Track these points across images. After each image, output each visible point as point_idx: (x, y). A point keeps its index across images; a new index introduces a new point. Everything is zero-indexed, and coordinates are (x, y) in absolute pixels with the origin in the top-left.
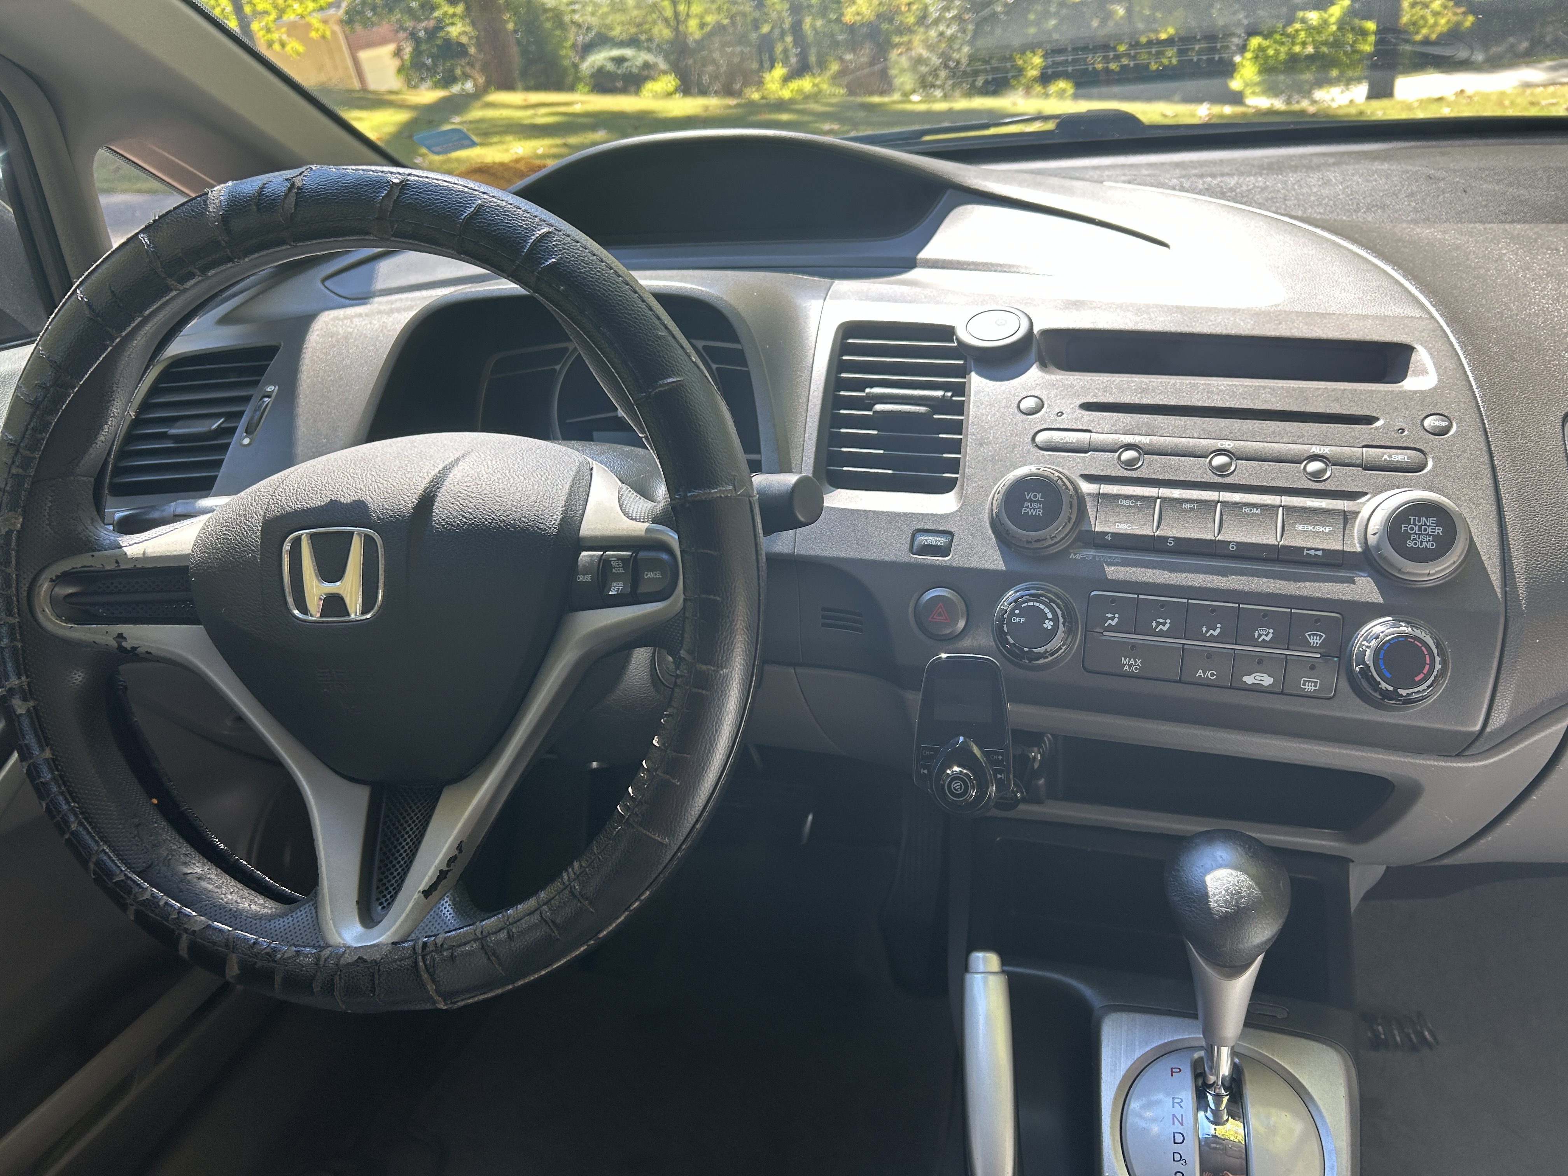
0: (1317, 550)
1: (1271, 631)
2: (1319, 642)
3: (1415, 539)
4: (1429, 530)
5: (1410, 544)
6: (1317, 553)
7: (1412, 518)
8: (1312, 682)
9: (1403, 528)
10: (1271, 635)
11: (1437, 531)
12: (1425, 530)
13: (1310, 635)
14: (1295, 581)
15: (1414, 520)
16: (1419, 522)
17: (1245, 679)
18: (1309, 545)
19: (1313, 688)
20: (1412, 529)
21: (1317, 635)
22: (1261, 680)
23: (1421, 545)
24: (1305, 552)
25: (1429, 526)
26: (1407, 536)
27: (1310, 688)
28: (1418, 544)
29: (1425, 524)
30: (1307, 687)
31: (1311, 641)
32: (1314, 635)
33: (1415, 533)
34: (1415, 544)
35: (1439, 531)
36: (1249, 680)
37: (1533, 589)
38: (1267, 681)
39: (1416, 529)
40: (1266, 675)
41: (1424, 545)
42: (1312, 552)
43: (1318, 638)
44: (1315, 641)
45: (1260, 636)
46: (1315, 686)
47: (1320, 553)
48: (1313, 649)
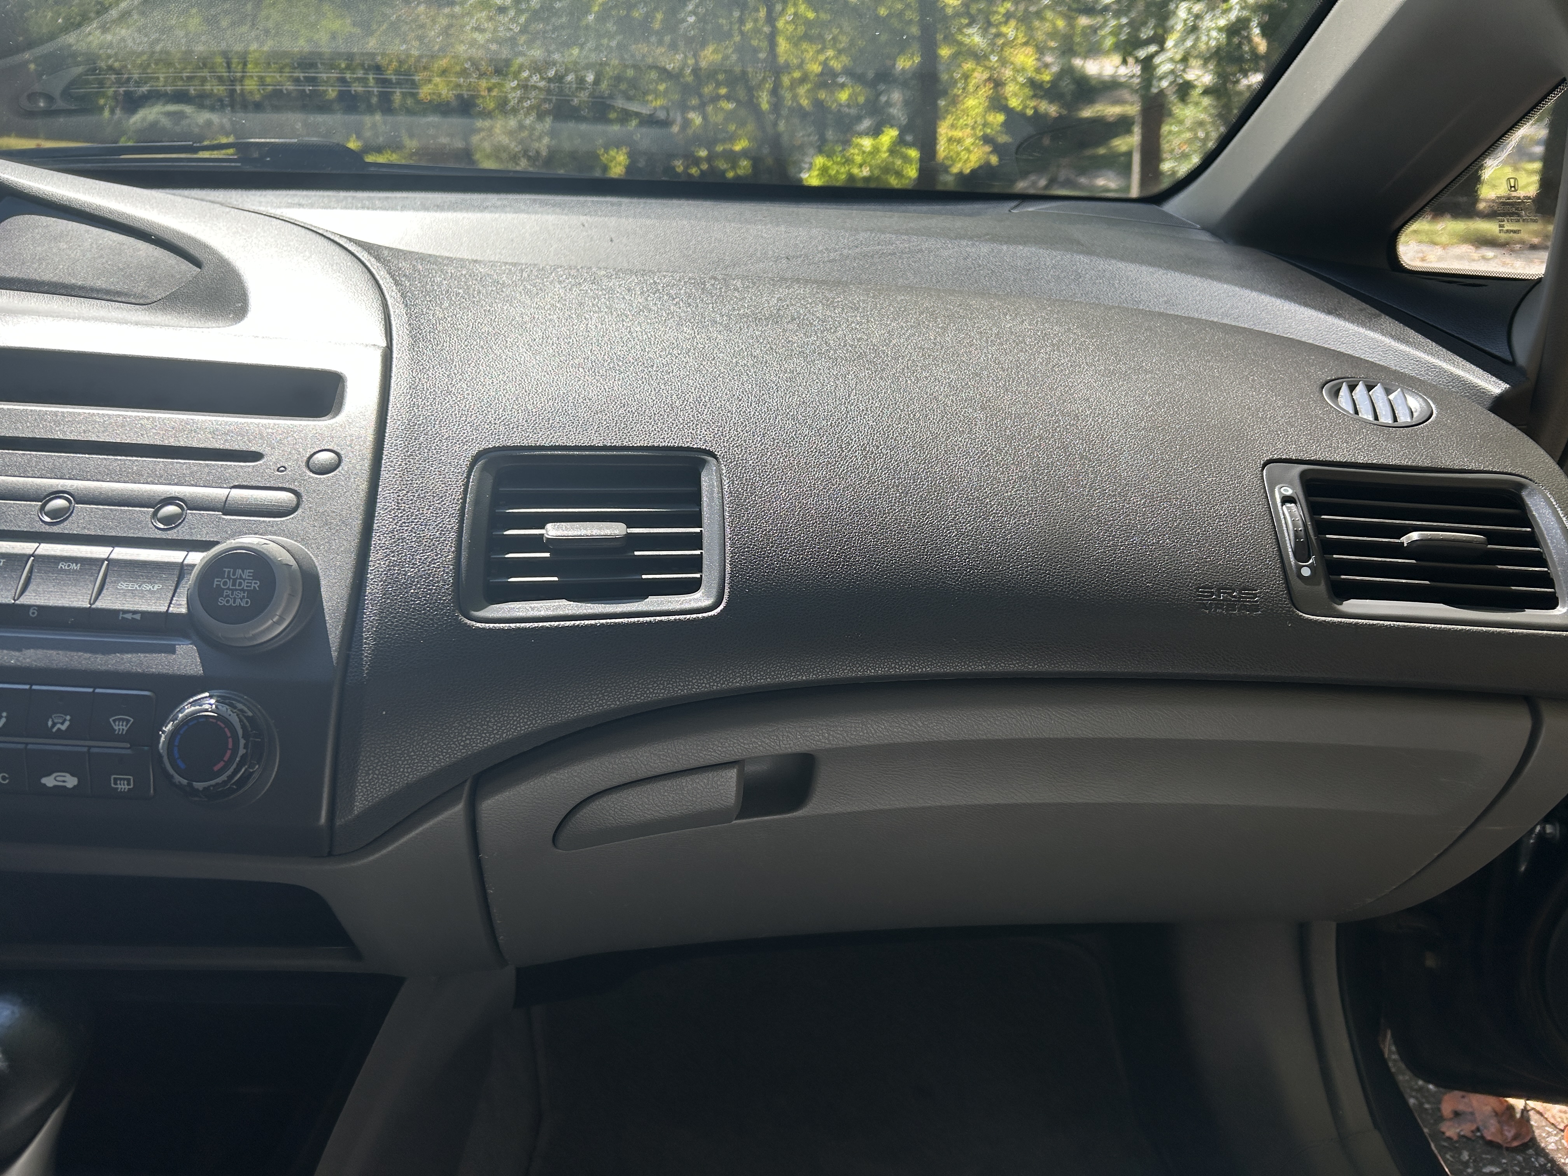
0: (135, 612)
1: (68, 718)
2: (126, 729)
3: (228, 596)
4: (244, 585)
5: (222, 602)
6: (135, 616)
7: (227, 570)
8: (124, 779)
9: (216, 583)
10: (67, 723)
11: (253, 585)
12: (240, 584)
13: (114, 721)
14: (103, 654)
15: (229, 572)
16: (234, 575)
17: (44, 781)
18: (127, 607)
19: (127, 787)
20: (225, 583)
21: (123, 720)
22: (64, 781)
23: (234, 603)
24: (121, 615)
25: (244, 580)
26: (219, 591)
27: (123, 787)
28: (231, 602)
29: (241, 578)
30: (119, 786)
31: (116, 728)
32: (119, 720)
33: (228, 589)
34: (228, 601)
35: (256, 585)
36: (49, 781)
37: (381, 651)
38: (71, 782)
39: (230, 583)
40: (68, 775)
41: (237, 603)
42: (129, 616)
43: (125, 723)
44: (121, 727)
45: (54, 724)
46: (129, 784)
47: (138, 617)
48: (120, 738)
